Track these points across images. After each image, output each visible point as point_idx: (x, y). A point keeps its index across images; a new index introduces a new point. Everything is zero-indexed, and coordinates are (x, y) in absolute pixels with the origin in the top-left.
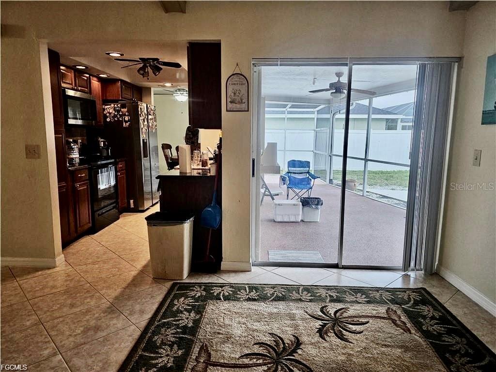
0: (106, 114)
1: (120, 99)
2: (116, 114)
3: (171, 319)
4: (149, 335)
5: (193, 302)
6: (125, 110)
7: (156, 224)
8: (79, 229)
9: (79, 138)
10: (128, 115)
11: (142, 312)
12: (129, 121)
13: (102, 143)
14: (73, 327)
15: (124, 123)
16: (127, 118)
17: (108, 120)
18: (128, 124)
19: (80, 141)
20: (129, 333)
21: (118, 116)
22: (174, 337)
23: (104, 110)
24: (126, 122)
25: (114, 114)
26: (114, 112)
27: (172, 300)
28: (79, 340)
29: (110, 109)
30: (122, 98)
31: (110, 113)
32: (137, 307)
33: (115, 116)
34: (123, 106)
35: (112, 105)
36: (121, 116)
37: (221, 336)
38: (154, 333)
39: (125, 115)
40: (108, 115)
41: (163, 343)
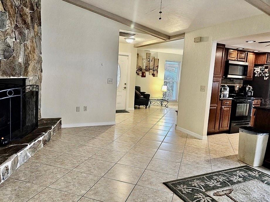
0: (255, 73)
1: (266, 63)
2: (261, 72)
3: (228, 175)
4: (213, 174)
5: (247, 176)
6: (267, 70)
7: (243, 131)
8: (220, 128)
9: (238, 85)
10: (268, 73)
11: (219, 167)
12: (268, 76)
13: (248, 88)
14: (190, 159)
15: (265, 78)
16: (267, 75)
17: (256, 75)
18: (267, 78)
19: (238, 86)
20: (207, 170)
21: (262, 73)
22: (223, 181)
23: (254, 70)
24: (266, 77)
25: (260, 72)
26: (260, 71)
27: (237, 170)
28: (189, 163)
29: (258, 70)
30: (267, 63)
31: (258, 72)
32: (219, 165)
33: (260, 73)
34: (266, 68)
35: (260, 67)
36: (264, 73)
37: (244, 192)
38: (216, 175)
39: (266, 73)
40: (256, 73)
41: (216, 179)
